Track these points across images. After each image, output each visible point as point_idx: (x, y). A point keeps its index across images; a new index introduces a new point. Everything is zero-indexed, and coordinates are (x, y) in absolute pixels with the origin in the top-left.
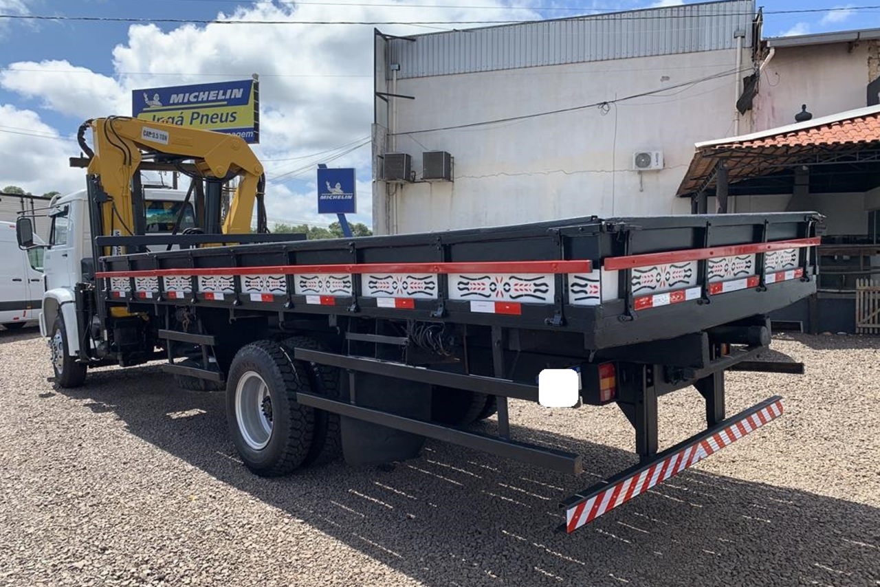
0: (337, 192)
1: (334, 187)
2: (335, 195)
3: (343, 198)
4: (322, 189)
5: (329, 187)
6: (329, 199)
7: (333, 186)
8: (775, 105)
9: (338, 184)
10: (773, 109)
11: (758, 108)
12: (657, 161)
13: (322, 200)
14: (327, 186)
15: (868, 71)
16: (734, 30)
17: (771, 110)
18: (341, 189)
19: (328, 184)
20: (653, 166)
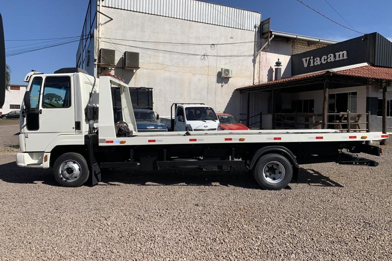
8: (267, 58)
10: (266, 58)
11: (262, 57)
12: (232, 74)
15: (291, 50)
16: (255, 24)
17: (266, 59)
20: (230, 75)
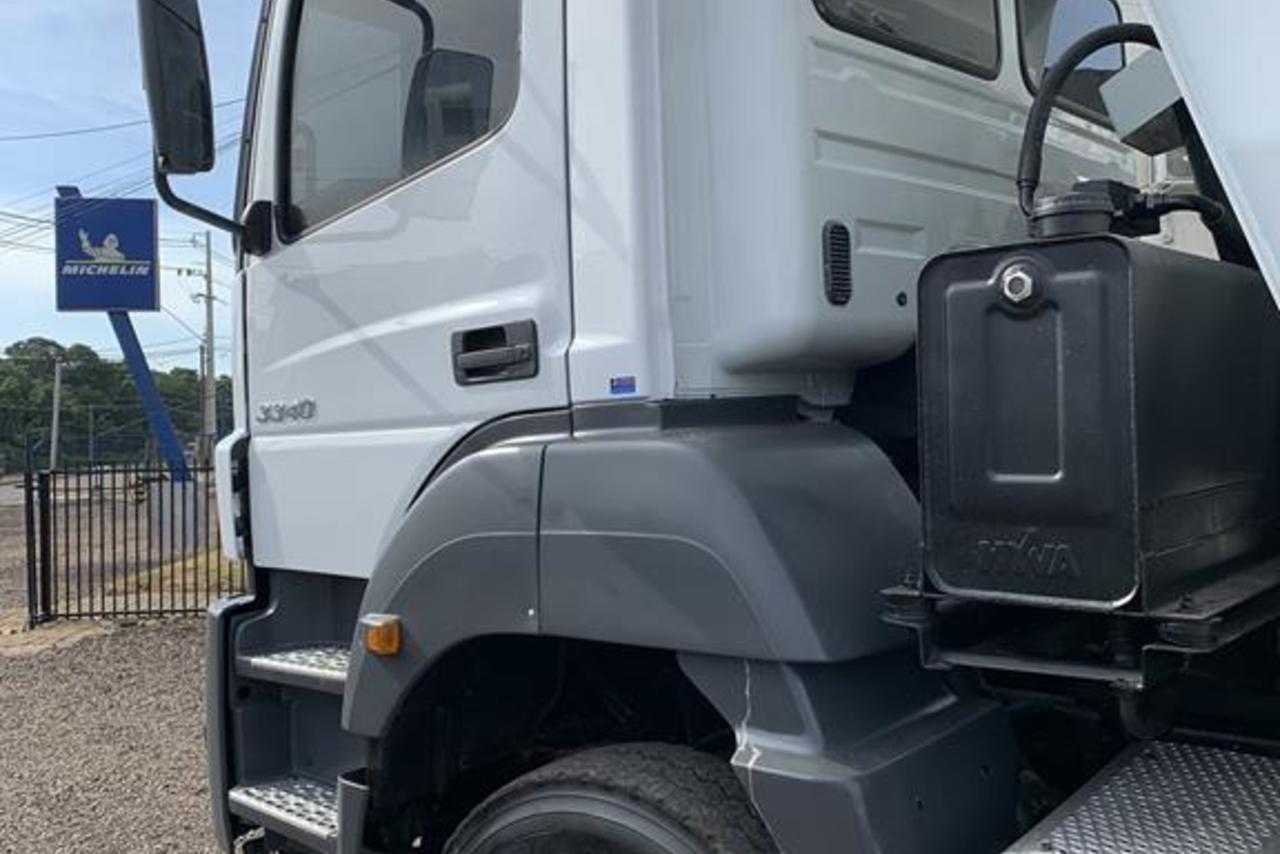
0: (108, 256)
1: (101, 245)
2: (104, 265)
3: (123, 271)
4: (67, 249)
5: (86, 244)
6: (85, 274)
7: (97, 242)
9: (112, 236)
13: (68, 276)
14: (79, 241)
18: (119, 249)
19: (83, 236)
